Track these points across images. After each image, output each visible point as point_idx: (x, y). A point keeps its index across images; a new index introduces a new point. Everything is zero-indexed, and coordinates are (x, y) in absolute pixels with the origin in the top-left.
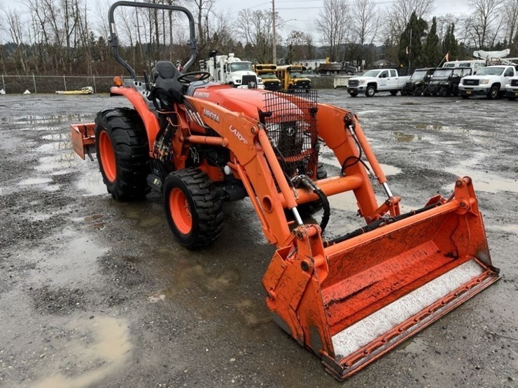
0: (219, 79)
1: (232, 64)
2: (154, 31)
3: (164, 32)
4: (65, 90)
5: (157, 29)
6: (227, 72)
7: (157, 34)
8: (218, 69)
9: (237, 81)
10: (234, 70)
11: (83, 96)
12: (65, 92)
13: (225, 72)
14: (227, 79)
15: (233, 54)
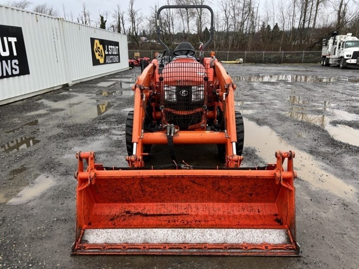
0: (334, 54)
1: (346, 42)
2: (303, 19)
3: (310, 19)
4: (226, 61)
5: (305, 17)
6: (341, 48)
7: (304, 21)
8: (335, 46)
9: (347, 56)
10: (347, 47)
11: (235, 65)
12: (226, 62)
13: (339, 48)
14: (340, 54)
15: (351, 34)
